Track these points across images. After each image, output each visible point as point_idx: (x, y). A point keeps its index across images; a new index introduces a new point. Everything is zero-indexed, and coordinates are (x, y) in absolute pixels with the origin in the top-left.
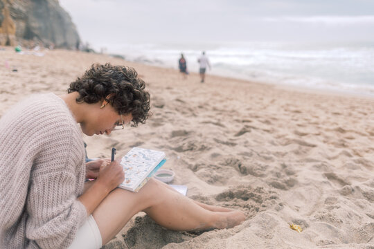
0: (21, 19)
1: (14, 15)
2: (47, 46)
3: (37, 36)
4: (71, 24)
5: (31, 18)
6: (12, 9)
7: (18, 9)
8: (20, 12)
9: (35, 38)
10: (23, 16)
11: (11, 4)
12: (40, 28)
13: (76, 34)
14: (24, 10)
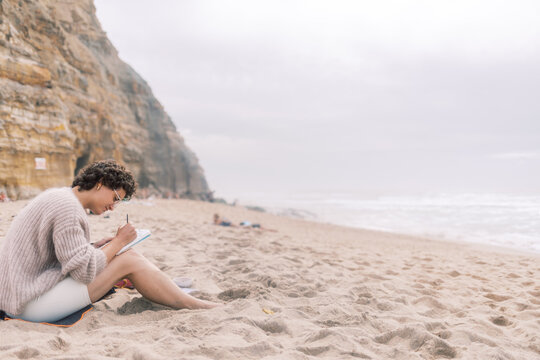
0: (136, 162)
1: (127, 157)
2: (165, 196)
3: (153, 183)
4: (197, 167)
5: (148, 160)
6: (126, 150)
7: (134, 151)
8: (135, 154)
9: (151, 186)
10: (138, 159)
11: (125, 144)
12: (158, 173)
13: (203, 181)
14: (140, 151)
